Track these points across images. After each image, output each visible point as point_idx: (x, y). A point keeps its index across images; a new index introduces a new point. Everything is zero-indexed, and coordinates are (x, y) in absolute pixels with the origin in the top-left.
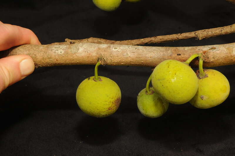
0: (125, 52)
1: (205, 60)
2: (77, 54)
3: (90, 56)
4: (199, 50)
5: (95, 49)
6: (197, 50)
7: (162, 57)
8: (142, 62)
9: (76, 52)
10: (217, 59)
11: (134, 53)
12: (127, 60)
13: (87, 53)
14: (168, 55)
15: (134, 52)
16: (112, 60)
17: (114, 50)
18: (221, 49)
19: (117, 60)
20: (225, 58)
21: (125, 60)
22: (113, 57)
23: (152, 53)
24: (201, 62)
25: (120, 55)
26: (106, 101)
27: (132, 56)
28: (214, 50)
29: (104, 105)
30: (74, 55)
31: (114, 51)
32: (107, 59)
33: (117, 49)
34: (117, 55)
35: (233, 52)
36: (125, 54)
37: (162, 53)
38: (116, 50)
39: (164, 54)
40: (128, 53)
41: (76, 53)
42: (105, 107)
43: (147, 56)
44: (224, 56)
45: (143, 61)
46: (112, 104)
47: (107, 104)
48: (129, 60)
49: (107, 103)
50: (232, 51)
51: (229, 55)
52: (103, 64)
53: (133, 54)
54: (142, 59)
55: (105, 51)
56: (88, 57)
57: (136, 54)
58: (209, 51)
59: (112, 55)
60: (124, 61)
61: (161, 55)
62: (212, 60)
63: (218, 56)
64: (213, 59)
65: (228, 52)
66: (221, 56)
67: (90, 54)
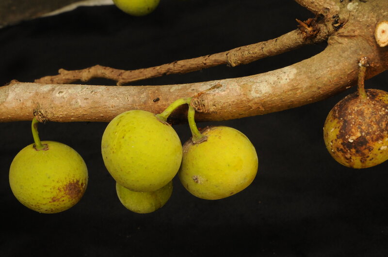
0: (73, 99)
1: (199, 109)
2: (5, 105)
3: (24, 106)
4: (193, 91)
5: (31, 94)
6: (190, 90)
7: (130, 106)
8: (102, 115)
9: (4, 100)
10: (222, 107)
11: (88, 101)
12: (77, 113)
13: (19, 101)
14: (140, 101)
15: (88, 99)
16: (54, 113)
17: (57, 95)
18: (230, 87)
19: (62, 113)
20: (237, 104)
21: (74, 113)
22: (55, 107)
23: (116, 98)
24: (191, 114)
25: (66, 105)
26: (45, 186)
27: (83, 105)
28: (217, 91)
29: (43, 192)
30: (2, 105)
31: (58, 97)
32: (46, 112)
33: (63, 94)
34: (61, 103)
35: (252, 92)
36: (73, 102)
37: (130, 99)
38: (61, 95)
39: (134, 101)
40: (79, 100)
41: (4, 102)
42: (44, 197)
43: (107, 104)
44: (234, 101)
45: (101, 113)
46: (58, 191)
47: (48, 192)
48: (81, 112)
49: (48, 189)
50: (250, 91)
51: (244, 99)
52: (41, 121)
53: (85, 101)
54: (100, 109)
55: (44, 97)
56: (22, 108)
57: (90, 101)
58: (208, 92)
59: (52, 106)
60: (72, 114)
61: (129, 103)
62: (212, 109)
63: (223, 101)
64: (214, 107)
65: (242, 93)
66: (229, 100)
67: (23, 103)
